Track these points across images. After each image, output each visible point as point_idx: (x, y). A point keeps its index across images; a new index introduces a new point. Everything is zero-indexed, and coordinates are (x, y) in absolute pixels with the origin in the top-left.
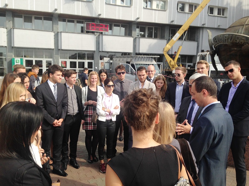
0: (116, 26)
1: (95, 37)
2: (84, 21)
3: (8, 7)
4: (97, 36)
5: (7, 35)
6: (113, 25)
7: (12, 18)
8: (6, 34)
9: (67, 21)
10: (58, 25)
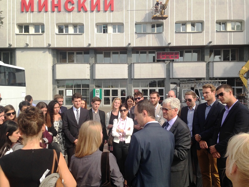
0: (187, 52)
1: (166, 64)
2: (155, 51)
3: (91, 46)
4: (167, 64)
5: (90, 70)
6: (184, 52)
7: (94, 55)
8: (89, 68)
9: (139, 53)
10: (131, 57)
